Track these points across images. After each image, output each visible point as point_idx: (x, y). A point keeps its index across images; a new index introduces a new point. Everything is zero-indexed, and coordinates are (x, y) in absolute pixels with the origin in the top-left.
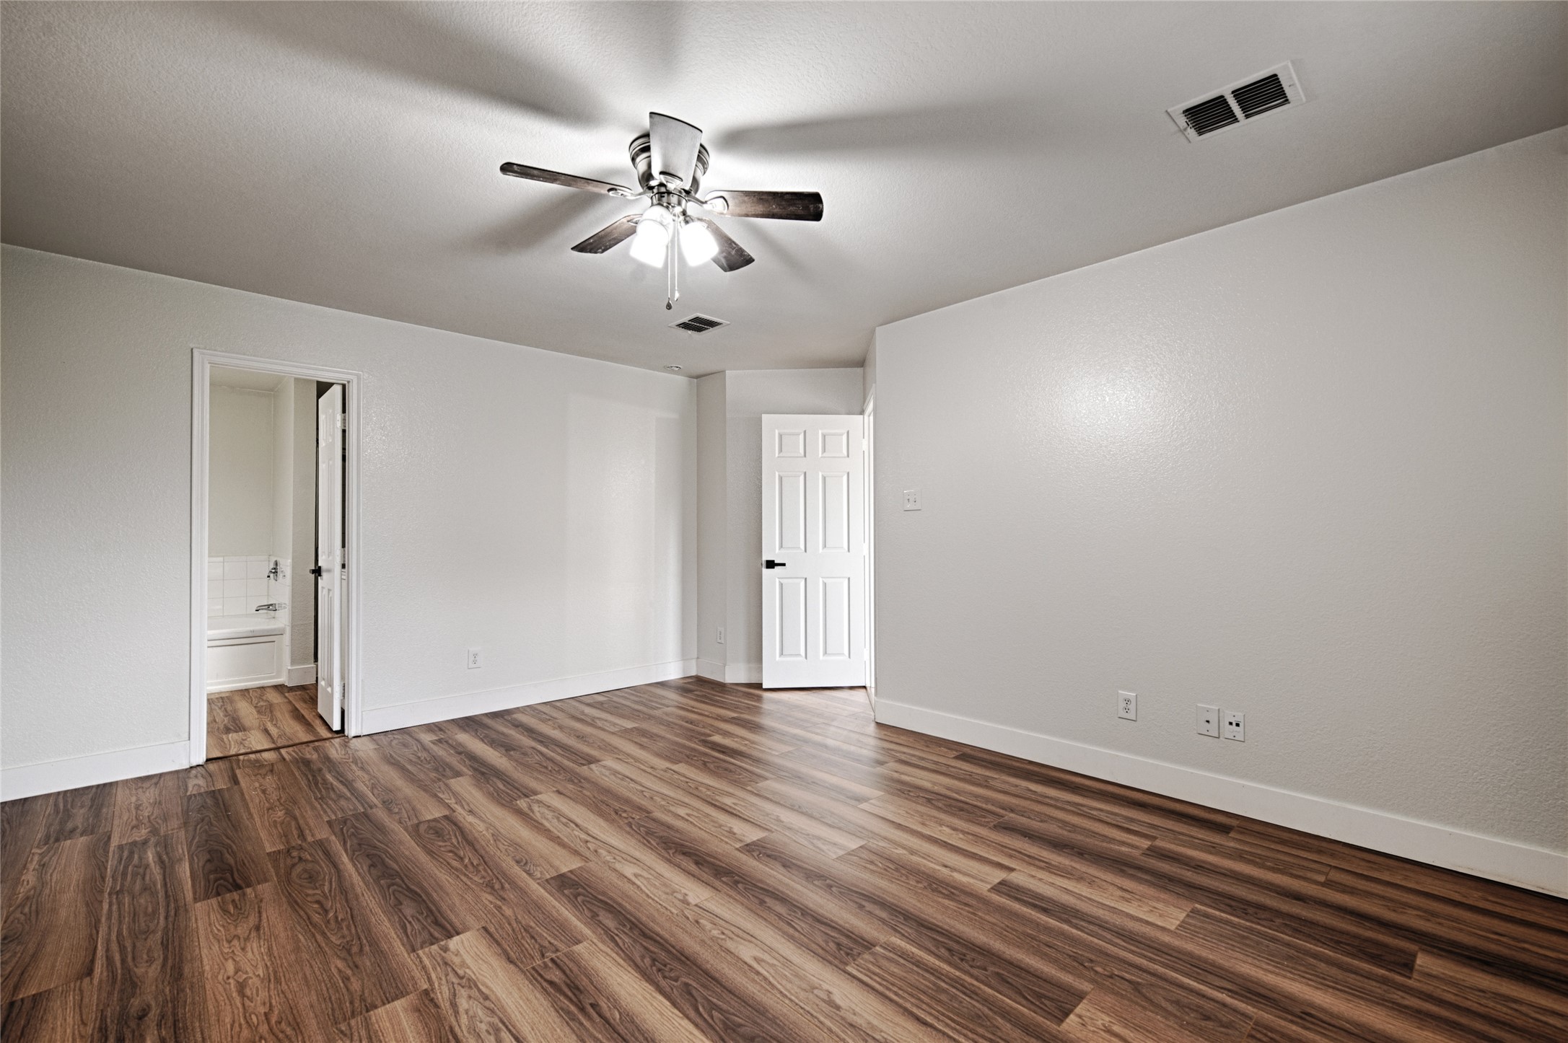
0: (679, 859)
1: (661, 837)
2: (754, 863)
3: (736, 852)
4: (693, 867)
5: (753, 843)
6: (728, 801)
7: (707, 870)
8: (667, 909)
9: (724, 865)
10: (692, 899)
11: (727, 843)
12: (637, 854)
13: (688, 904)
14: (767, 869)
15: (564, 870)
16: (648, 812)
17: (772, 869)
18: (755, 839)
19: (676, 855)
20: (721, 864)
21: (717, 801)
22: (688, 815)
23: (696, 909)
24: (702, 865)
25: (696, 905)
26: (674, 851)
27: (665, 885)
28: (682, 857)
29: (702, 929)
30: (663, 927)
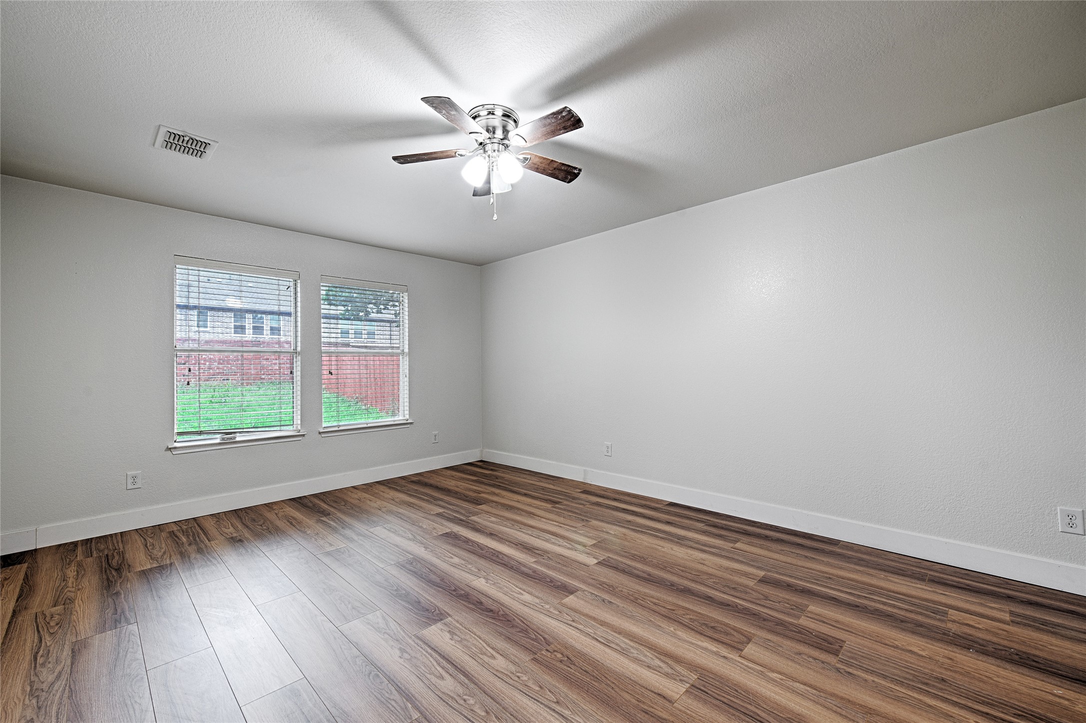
0: (494, 607)
1: (513, 626)
2: (440, 605)
3: (450, 613)
4: (483, 599)
5: (435, 621)
6: (449, 684)
7: (474, 598)
8: (497, 576)
9: (461, 602)
10: (483, 581)
11: (458, 622)
12: (526, 610)
13: (484, 578)
14: (432, 600)
15: (571, 597)
16: (535, 659)
17: (428, 600)
18: (433, 627)
19: (497, 610)
20: (464, 603)
21: (462, 684)
22: (493, 657)
23: (480, 576)
24: (478, 602)
25: (480, 578)
26: (499, 613)
27: (500, 588)
28: (493, 608)
29: (476, 568)
30: (498, 568)
